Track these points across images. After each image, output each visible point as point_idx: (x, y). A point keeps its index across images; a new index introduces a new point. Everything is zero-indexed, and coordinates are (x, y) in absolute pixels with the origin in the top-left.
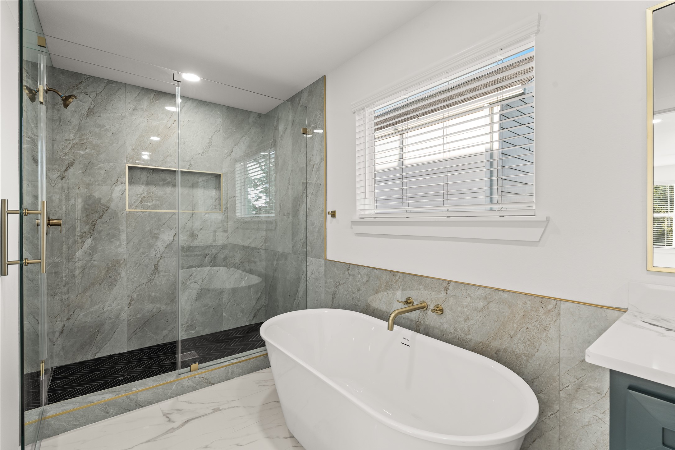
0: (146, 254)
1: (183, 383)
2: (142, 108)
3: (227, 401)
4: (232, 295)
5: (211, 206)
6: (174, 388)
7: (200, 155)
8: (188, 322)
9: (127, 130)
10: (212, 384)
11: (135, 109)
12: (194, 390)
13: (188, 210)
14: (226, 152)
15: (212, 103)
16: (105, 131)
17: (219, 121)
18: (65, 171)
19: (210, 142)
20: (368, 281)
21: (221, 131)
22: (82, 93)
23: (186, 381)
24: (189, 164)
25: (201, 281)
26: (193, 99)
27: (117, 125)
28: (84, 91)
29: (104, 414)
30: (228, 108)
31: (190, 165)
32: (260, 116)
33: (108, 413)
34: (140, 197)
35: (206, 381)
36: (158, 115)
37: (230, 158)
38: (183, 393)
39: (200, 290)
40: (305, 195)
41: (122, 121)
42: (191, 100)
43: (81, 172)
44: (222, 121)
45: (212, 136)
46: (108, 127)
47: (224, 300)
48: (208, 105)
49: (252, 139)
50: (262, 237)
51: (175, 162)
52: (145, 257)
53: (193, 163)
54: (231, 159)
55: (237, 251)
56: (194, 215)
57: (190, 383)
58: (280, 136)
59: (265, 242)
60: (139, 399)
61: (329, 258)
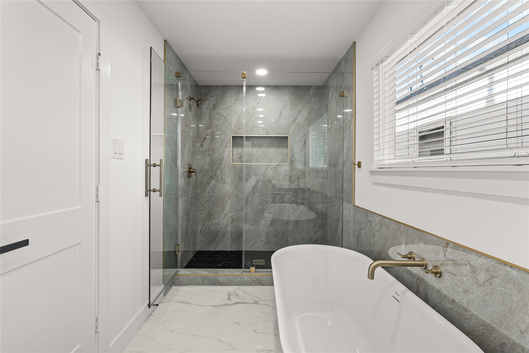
0: (241, 191)
1: (244, 278)
2: (239, 99)
3: (265, 299)
4: (295, 226)
5: (282, 160)
6: (238, 279)
7: (274, 124)
8: (265, 240)
9: (232, 114)
10: (263, 285)
11: (236, 100)
12: (251, 285)
13: (267, 163)
14: (292, 119)
15: (282, 86)
16: (221, 116)
17: (287, 97)
18: (203, 142)
19: (281, 114)
20: (380, 229)
21: (288, 105)
22: (210, 96)
23: (246, 278)
24: (267, 131)
25: (273, 213)
26: (269, 86)
27: (227, 112)
28: (211, 95)
29: (202, 282)
30: (293, 87)
31: (268, 132)
32: (318, 88)
33: (204, 282)
34: (239, 155)
35: (259, 281)
36: (248, 101)
37: (294, 123)
38: (244, 284)
39: (273, 219)
40: (342, 149)
41: (229, 109)
42: (268, 87)
43: (209, 142)
44: (289, 98)
45: (282, 109)
46: (222, 114)
47: (289, 228)
48: (279, 88)
49: (312, 107)
50: (319, 183)
51: (258, 131)
52: (240, 193)
53: (269, 130)
54: (295, 124)
55: (300, 193)
56: (270, 166)
57: (249, 280)
58: (330, 101)
59: (322, 187)
60: (219, 280)
61: (356, 204)
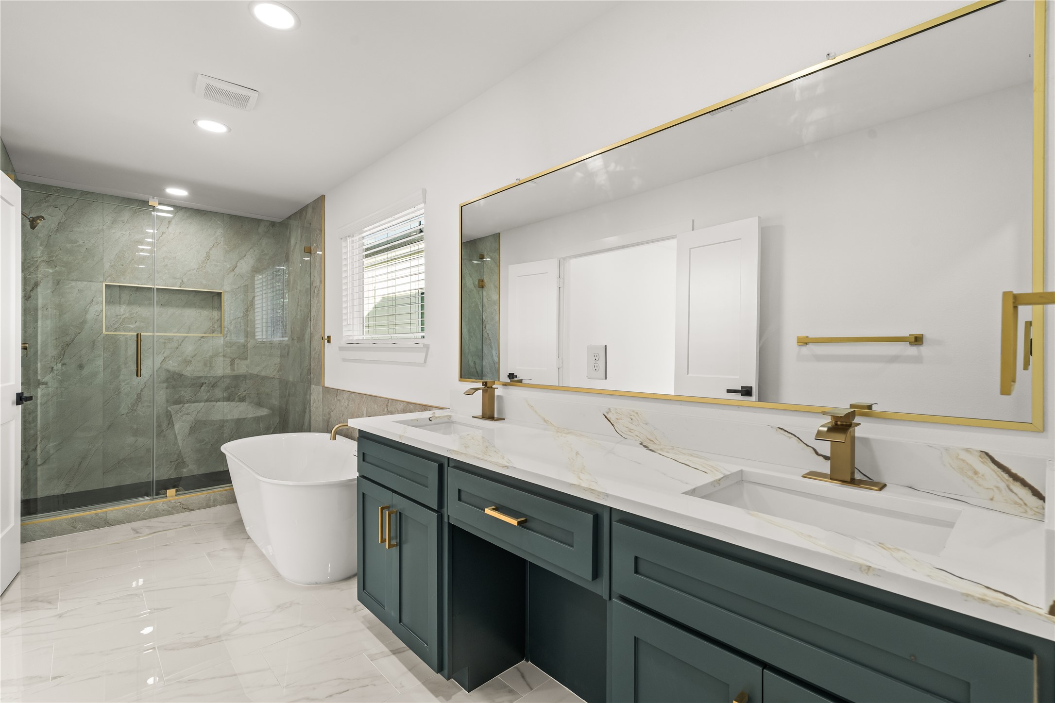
0: (126, 382)
1: (158, 507)
2: (122, 221)
4: (235, 431)
5: (209, 328)
6: (146, 510)
7: (195, 271)
8: (178, 459)
9: (105, 245)
10: (191, 510)
11: (114, 222)
12: (169, 515)
13: (180, 333)
14: (229, 267)
15: (210, 212)
16: (78, 246)
17: (220, 231)
18: (31, 291)
19: (208, 255)
21: (222, 243)
22: (51, 206)
23: (161, 504)
24: (180, 281)
25: (195, 413)
26: (185, 208)
27: (93, 240)
28: (53, 204)
30: (231, 217)
31: (182, 283)
32: (273, 224)
34: (120, 318)
35: (184, 506)
36: (142, 227)
37: (233, 273)
38: (157, 516)
39: (194, 424)
41: (98, 235)
42: (183, 210)
43: (49, 291)
44: (223, 232)
45: (211, 249)
46: (81, 242)
47: (224, 436)
48: (205, 214)
49: (263, 251)
50: (275, 364)
51: (163, 280)
52: (125, 384)
53: (185, 280)
54: (235, 275)
55: (243, 380)
56: (187, 339)
57: (166, 507)
58: (291, 250)
59: (280, 370)
60: (108, 518)
61: (326, 385)
